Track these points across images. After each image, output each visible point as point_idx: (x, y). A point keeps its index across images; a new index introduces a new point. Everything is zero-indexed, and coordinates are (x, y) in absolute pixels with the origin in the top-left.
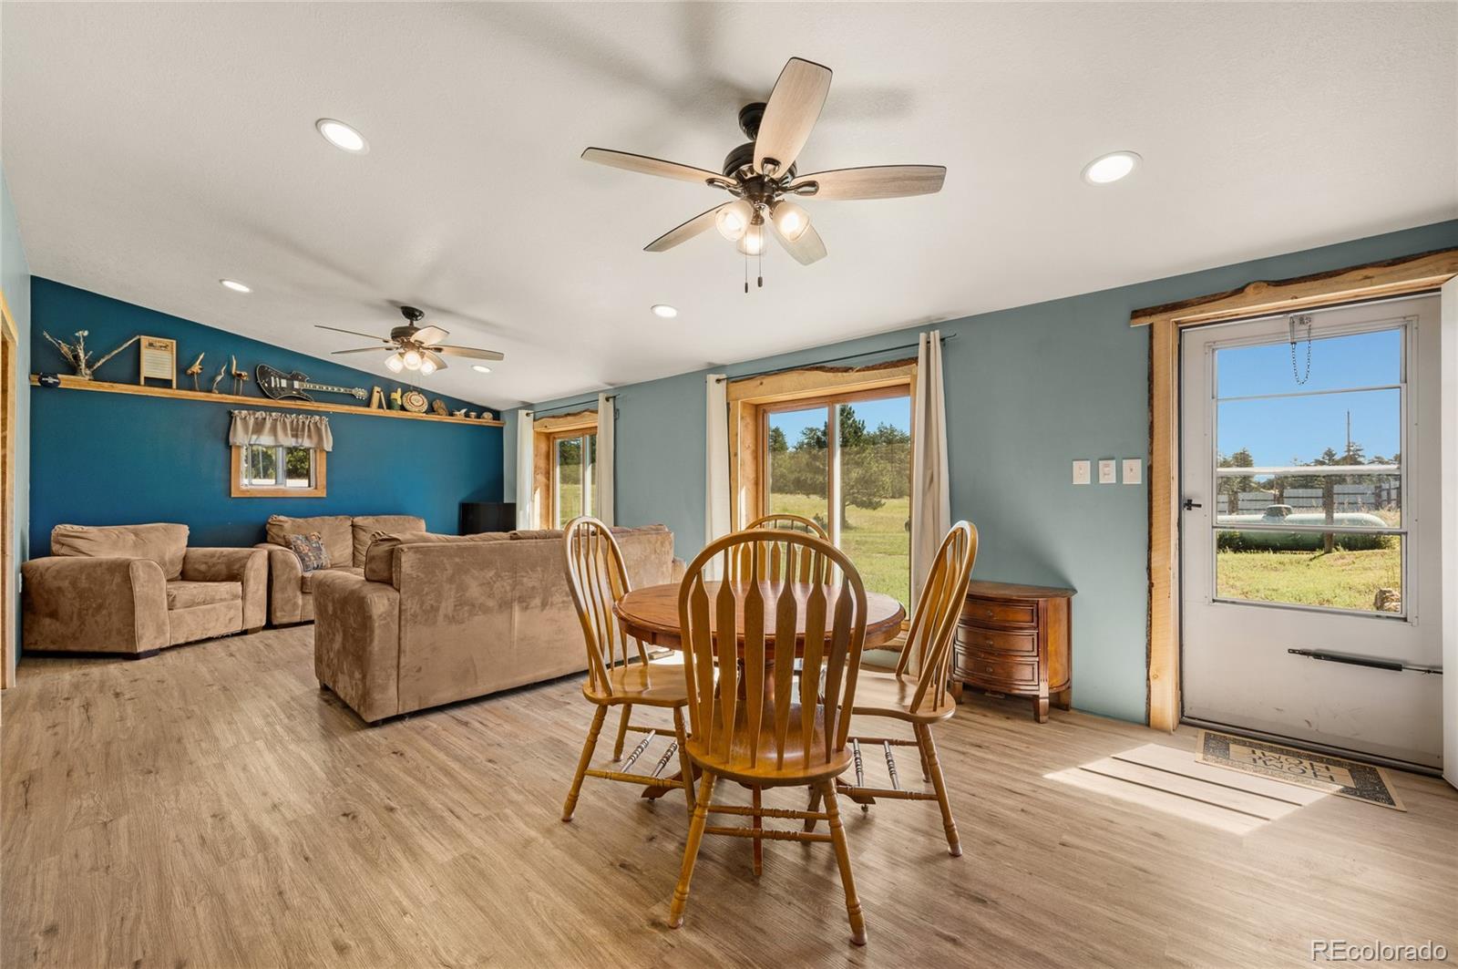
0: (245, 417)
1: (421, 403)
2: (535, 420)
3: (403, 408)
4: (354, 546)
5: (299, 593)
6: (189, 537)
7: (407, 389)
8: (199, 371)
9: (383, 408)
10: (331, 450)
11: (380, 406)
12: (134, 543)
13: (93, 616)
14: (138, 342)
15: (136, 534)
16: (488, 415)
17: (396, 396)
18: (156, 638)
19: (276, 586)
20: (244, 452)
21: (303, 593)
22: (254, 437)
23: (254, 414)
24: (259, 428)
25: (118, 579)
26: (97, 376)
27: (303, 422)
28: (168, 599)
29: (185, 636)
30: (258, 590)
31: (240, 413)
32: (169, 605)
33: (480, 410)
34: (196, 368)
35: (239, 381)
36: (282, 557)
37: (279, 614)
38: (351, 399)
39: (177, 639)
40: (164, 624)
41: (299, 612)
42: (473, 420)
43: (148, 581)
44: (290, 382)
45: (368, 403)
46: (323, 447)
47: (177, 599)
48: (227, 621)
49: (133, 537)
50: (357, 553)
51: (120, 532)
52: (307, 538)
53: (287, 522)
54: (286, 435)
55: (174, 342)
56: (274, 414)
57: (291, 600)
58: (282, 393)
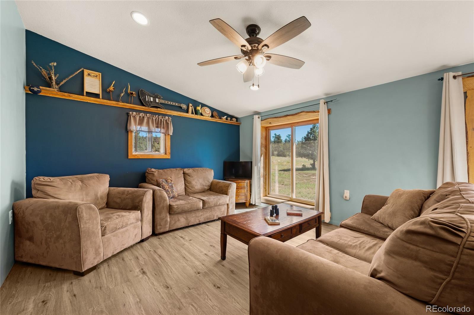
0: (135, 116)
1: (209, 113)
2: (261, 121)
3: (202, 115)
4: (185, 184)
5: (168, 215)
6: (110, 181)
7: (203, 105)
8: (113, 90)
9: (193, 114)
10: (172, 135)
11: (192, 113)
12: (81, 186)
13: (55, 243)
14: (83, 72)
15: (82, 181)
16: (234, 119)
17: (199, 108)
18: (94, 258)
19: (157, 211)
20: (133, 134)
21: (170, 214)
22: (139, 127)
23: (139, 114)
24: (141, 123)
25: (69, 218)
26: (61, 89)
27: (161, 120)
28: (101, 229)
29: (112, 252)
30: (148, 214)
31: (133, 113)
32: (102, 233)
33: (232, 117)
34: (111, 88)
35: (131, 97)
36: (159, 194)
37: (158, 227)
38: (180, 109)
39: (107, 255)
40: (99, 247)
41: (168, 226)
42: (229, 122)
43: (89, 219)
44: (154, 99)
45: (187, 111)
46: (169, 133)
47: (107, 228)
48: (134, 236)
49: (80, 183)
50: (186, 188)
51: (73, 181)
52: (166, 181)
53: (156, 172)
54: (153, 126)
55: (100, 74)
56: (148, 115)
57: (164, 219)
58: (151, 104)
